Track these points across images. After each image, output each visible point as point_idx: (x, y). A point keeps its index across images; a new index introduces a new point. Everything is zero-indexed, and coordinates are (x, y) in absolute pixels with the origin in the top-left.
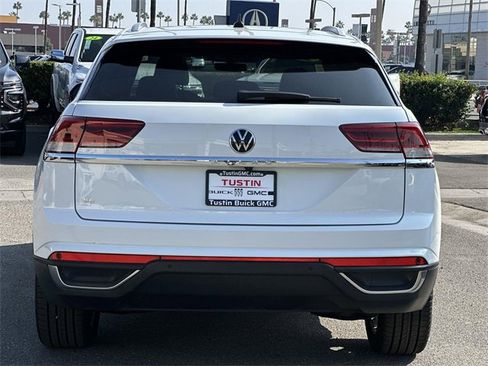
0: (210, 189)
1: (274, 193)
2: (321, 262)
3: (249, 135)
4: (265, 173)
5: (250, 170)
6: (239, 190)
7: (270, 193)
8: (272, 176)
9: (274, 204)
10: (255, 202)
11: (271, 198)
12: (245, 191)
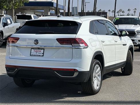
0: (31, 52)
1: (43, 54)
2: (50, 69)
3: (37, 41)
4: (42, 49)
5: (39, 48)
6: (37, 53)
7: (42, 53)
8: (43, 50)
9: (43, 56)
10: (39, 55)
11: (42, 54)
12: (38, 53)
